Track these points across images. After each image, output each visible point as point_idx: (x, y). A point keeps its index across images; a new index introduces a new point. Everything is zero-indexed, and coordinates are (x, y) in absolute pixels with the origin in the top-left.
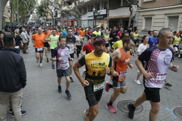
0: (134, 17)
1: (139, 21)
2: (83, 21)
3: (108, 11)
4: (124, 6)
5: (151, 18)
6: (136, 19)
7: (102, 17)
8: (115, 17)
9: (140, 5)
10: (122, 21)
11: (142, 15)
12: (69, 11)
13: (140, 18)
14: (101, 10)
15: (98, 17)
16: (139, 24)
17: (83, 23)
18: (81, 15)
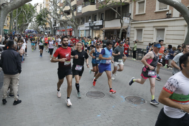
0: (127, 29)
1: (132, 32)
2: (81, 31)
3: (104, 22)
4: (118, 18)
5: (142, 30)
6: (129, 31)
7: (98, 27)
8: (110, 29)
9: (132, 18)
10: (116, 33)
11: (133, 27)
12: (67, 21)
13: (132, 29)
14: (97, 21)
15: (95, 28)
16: (131, 36)
17: (81, 33)
18: (78, 26)
